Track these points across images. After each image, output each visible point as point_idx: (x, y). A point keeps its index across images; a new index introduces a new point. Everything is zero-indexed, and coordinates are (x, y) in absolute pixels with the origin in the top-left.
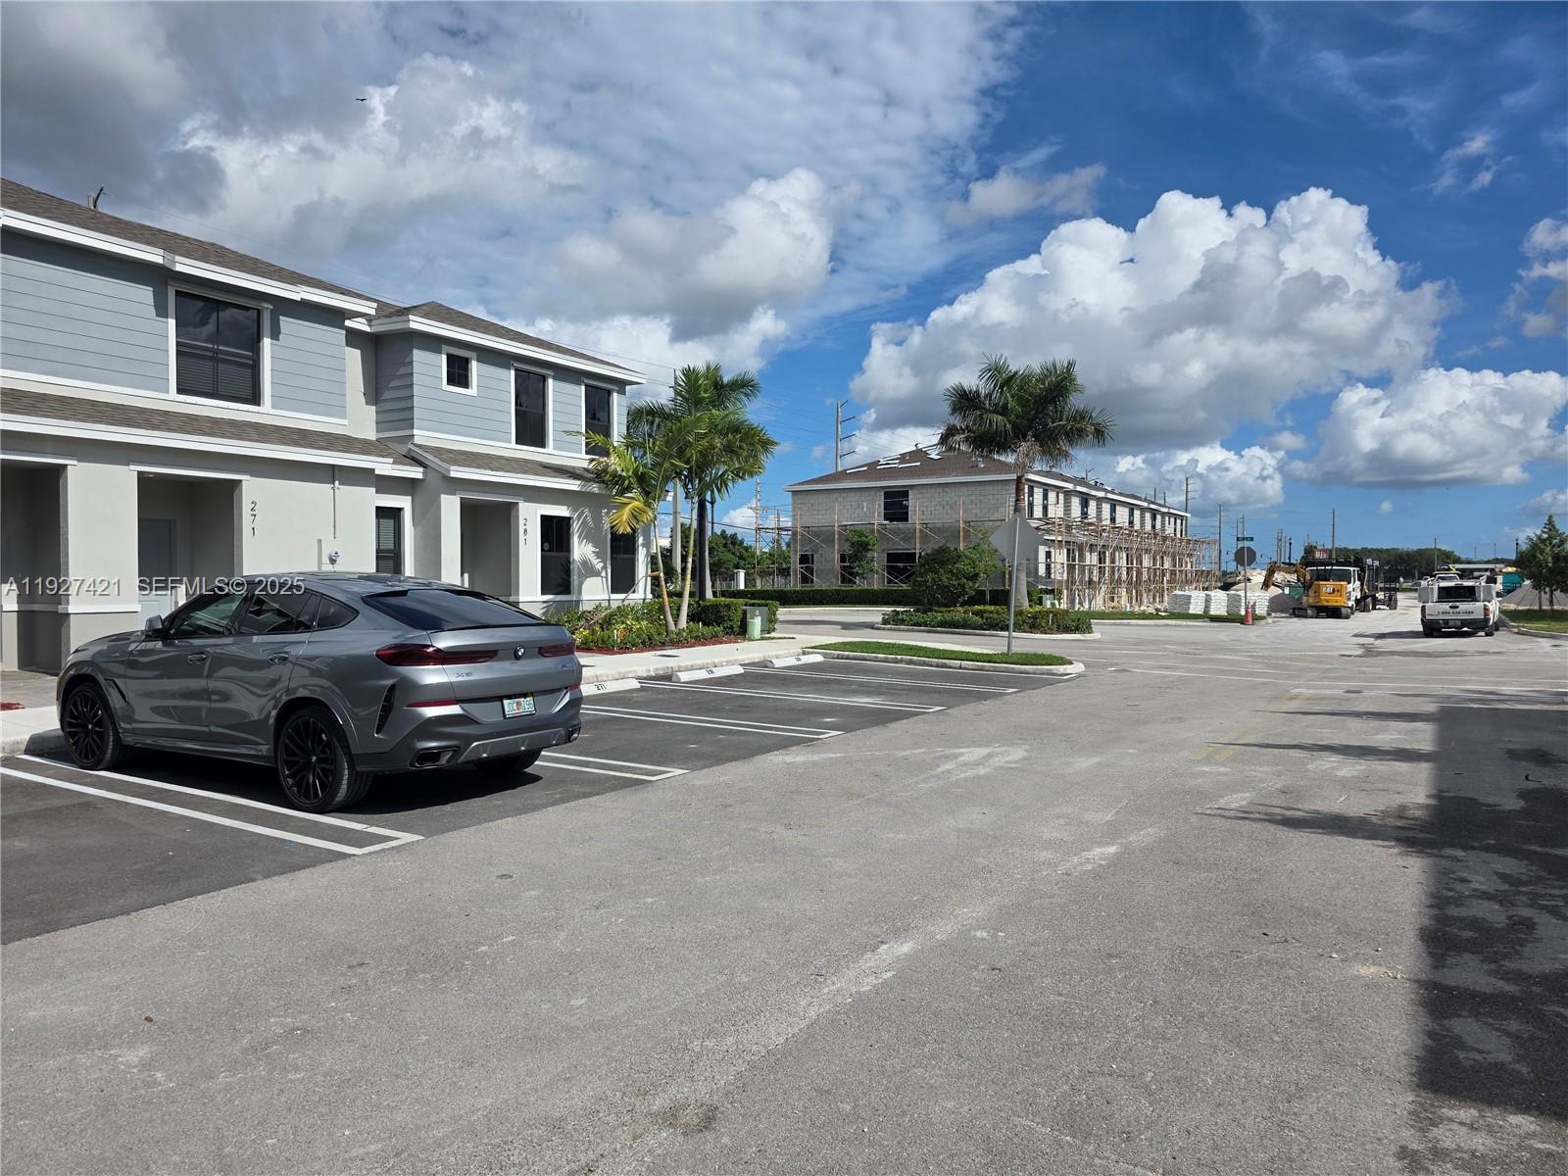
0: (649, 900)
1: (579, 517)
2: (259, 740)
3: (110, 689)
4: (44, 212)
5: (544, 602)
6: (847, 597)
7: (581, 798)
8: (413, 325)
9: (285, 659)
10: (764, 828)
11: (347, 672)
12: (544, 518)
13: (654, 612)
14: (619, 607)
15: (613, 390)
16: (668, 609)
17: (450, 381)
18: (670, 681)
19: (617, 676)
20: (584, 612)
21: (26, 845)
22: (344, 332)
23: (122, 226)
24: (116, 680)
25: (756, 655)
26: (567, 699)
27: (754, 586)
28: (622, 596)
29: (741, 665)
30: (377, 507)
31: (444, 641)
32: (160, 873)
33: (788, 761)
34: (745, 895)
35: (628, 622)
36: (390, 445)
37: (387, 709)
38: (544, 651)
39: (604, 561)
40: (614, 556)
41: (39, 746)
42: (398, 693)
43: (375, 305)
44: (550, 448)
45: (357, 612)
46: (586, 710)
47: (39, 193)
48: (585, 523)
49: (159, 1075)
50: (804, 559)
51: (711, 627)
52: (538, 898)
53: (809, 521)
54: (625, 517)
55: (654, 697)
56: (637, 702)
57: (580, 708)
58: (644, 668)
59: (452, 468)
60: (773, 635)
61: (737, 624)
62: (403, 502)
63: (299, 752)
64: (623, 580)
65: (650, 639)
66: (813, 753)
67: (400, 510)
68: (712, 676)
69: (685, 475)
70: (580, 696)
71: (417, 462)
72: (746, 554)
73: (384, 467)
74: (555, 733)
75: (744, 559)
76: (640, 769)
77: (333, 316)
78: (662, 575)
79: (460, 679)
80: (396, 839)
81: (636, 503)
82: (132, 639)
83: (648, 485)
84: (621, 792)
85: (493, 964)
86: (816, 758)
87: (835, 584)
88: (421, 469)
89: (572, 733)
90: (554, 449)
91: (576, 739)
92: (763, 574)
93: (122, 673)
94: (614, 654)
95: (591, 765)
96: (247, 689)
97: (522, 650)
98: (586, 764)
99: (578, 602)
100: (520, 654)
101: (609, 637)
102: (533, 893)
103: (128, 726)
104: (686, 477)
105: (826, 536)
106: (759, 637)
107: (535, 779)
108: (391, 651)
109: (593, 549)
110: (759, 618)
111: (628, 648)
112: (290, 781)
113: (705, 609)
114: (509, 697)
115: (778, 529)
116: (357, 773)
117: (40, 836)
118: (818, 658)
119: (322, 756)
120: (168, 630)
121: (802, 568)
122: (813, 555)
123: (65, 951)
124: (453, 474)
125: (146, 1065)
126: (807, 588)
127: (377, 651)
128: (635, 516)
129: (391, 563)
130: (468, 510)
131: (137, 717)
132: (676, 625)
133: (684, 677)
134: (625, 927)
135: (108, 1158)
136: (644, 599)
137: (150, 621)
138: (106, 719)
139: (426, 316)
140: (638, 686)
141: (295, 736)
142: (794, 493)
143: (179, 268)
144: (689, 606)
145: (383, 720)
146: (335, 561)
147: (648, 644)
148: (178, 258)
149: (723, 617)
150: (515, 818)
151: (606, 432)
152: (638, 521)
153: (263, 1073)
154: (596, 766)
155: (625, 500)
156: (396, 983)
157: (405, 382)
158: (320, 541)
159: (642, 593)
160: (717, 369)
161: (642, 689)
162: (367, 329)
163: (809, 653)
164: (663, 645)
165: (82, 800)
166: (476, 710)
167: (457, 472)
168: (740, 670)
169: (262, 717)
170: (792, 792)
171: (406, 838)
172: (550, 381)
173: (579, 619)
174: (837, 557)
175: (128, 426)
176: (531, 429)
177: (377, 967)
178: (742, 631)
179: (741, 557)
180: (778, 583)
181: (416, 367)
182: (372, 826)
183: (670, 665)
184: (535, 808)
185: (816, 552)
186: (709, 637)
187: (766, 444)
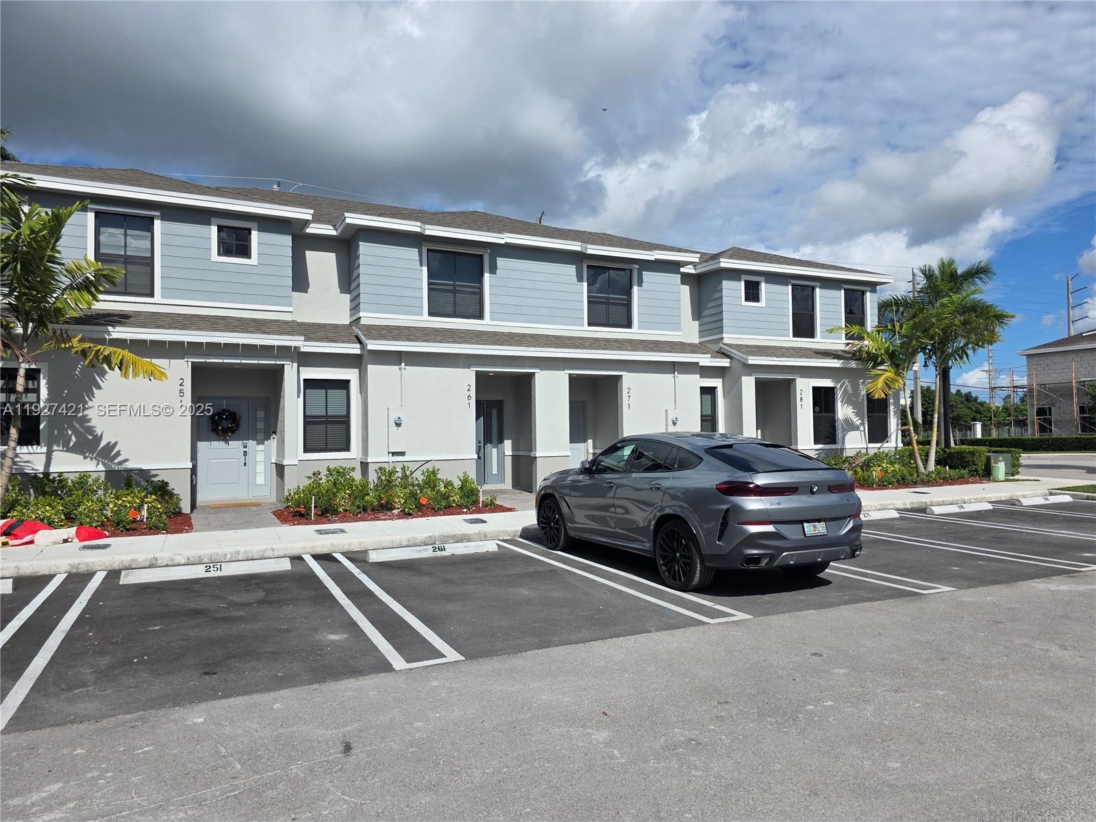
0: (940, 692)
1: (841, 387)
2: (646, 541)
3: (562, 503)
4: (524, 231)
5: (817, 450)
6: (1088, 444)
7: (866, 601)
8: (723, 265)
9: (659, 489)
10: (1038, 645)
11: (697, 498)
12: (814, 388)
13: (905, 457)
14: (876, 454)
15: (866, 291)
16: (917, 455)
17: (747, 299)
18: (925, 513)
19: (878, 507)
20: (847, 458)
21: (527, 593)
22: (680, 276)
23: (560, 232)
24: (565, 497)
25: (1003, 495)
26: (851, 525)
27: (990, 435)
28: (878, 445)
29: (990, 502)
30: (701, 387)
31: (761, 480)
32: (598, 619)
33: (1052, 589)
34: (1030, 703)
35: (884, 465)
36: (708, 345)
37: (724, 525)
38: (832, 488)
39: (862, 419)
40: (870, 414)
41: (527, 534)
42: (731, 514)
43: (699, 255)
44: (818, 338)
45: (702, 459)
46: (865, 534)
47: (520, 221)
48: (846, 390)
49: (616, 752)
50: (1041, 412)
51: (957, 470)
52: (845, 675)
53: (1046, 379)
54: (880, 385)
55: (913, 525)
56: (899, 529)
57: (860, 532)
58: (901, 502)
59: (750, 357)
60: (1017, 477)
61: (981, 467)
62: (717, 383)
63: (669, 550)
64: (878, 433)
65: (903, 479)
66: (1077, 583)
67: (715, 388)
68: (962, 510)
69: (929, 349)
70: (860, 523)
71: (726, 355)
72: (982, 409)
73: (705, 360)
74: (843, 550)
75: (980, 413)
76: (912, 583)
77: (672, 267)
78: (912, 428)
79: (773, 507)
80: (735, 615)
81: (888, 374)
82: (571, 473)
83: (899, 360)
84: (898, 601)
85: (820, 721)
86: (1081, 588)
87: (1076, 433)
88: (729, 360)
89: (856, 550)
90: (821, 338)
91: (858, 555)
92: (999, 425)
93: (568, 493)
94: (874, 489)
95: (869, 576)
96: (637, 506)
97: (816, 488)
98: (865, 575)
99: (842, 450)
100: (815, 490)
101: (869, 477)
102: (841, 671)
103: (572, 525)
104: (930, 350)
105: (1064, 392)
106: (1003, 479)
107: (826, 582)
108: (724, 486)
109: (852, 410)
110: (1003, 463)
111: (885, 486)
112: (664, 568)
113: (951, 456)
114: (808, 521)
115: (1014, 387)
116: (706, 566)
117: (533, 588)
118: (1067, 499)
119: (683, 553)
120: (592, 469)
121: (1039, 419)
122: (1050, 409)
123: (555, 661)
124: (750, 362)
125: (608, 744)
126: (1046, 436)
127: (717, 485)
128: (888, 383)
129: (709, 424)
130: (761, 386)
131: (576, 520)
132: (925, 467)
133: (937, 510)
134: (923, 711)
135: (594, 800)
136: (896, 448)
137: (583, 463)
138: (560, 521)
139: (731, 257)
140: (898, 516)
141: (666, 539)
142: (1028, 356)
143: (589, 252)
144: (936, 453)
145: (722, 532)
146: (676, 423)
147: (902, 482)
148: (589, 246)
149: (968, 462)
150: (816, 612)
151: (862, 323)
152: (890, 388)
153: (676, 766)
154: (875, 577)
155: (880, 372)
156: (752, 721)
157: (717, 303)
158: (666, 411)
159: (894, 442)
160: (951, 262)
161: (901, 518)
162: (693, 271)
163: (1056, 494)
164: (915, 484)
165: (551, 568)
166: (785, 530)
167: (753, 360)
168: (989, 507)
169: (646, 524)
170: (1062, 617)
171: (741, 616)
172: (818, 290)
173: (844, 462)
174: (1076, 409)
175: (564, 347)
176: (804, 325)
177: (737, 706)
178: (987, 474)
179: (978, 412)
180: (1014, 432)
181: (725, 292)
182: (717, 604)
183: (923, 500)
184: (831, 605)
185: (1054, 405)
186: (957, 477)
187: (1000, 318)
